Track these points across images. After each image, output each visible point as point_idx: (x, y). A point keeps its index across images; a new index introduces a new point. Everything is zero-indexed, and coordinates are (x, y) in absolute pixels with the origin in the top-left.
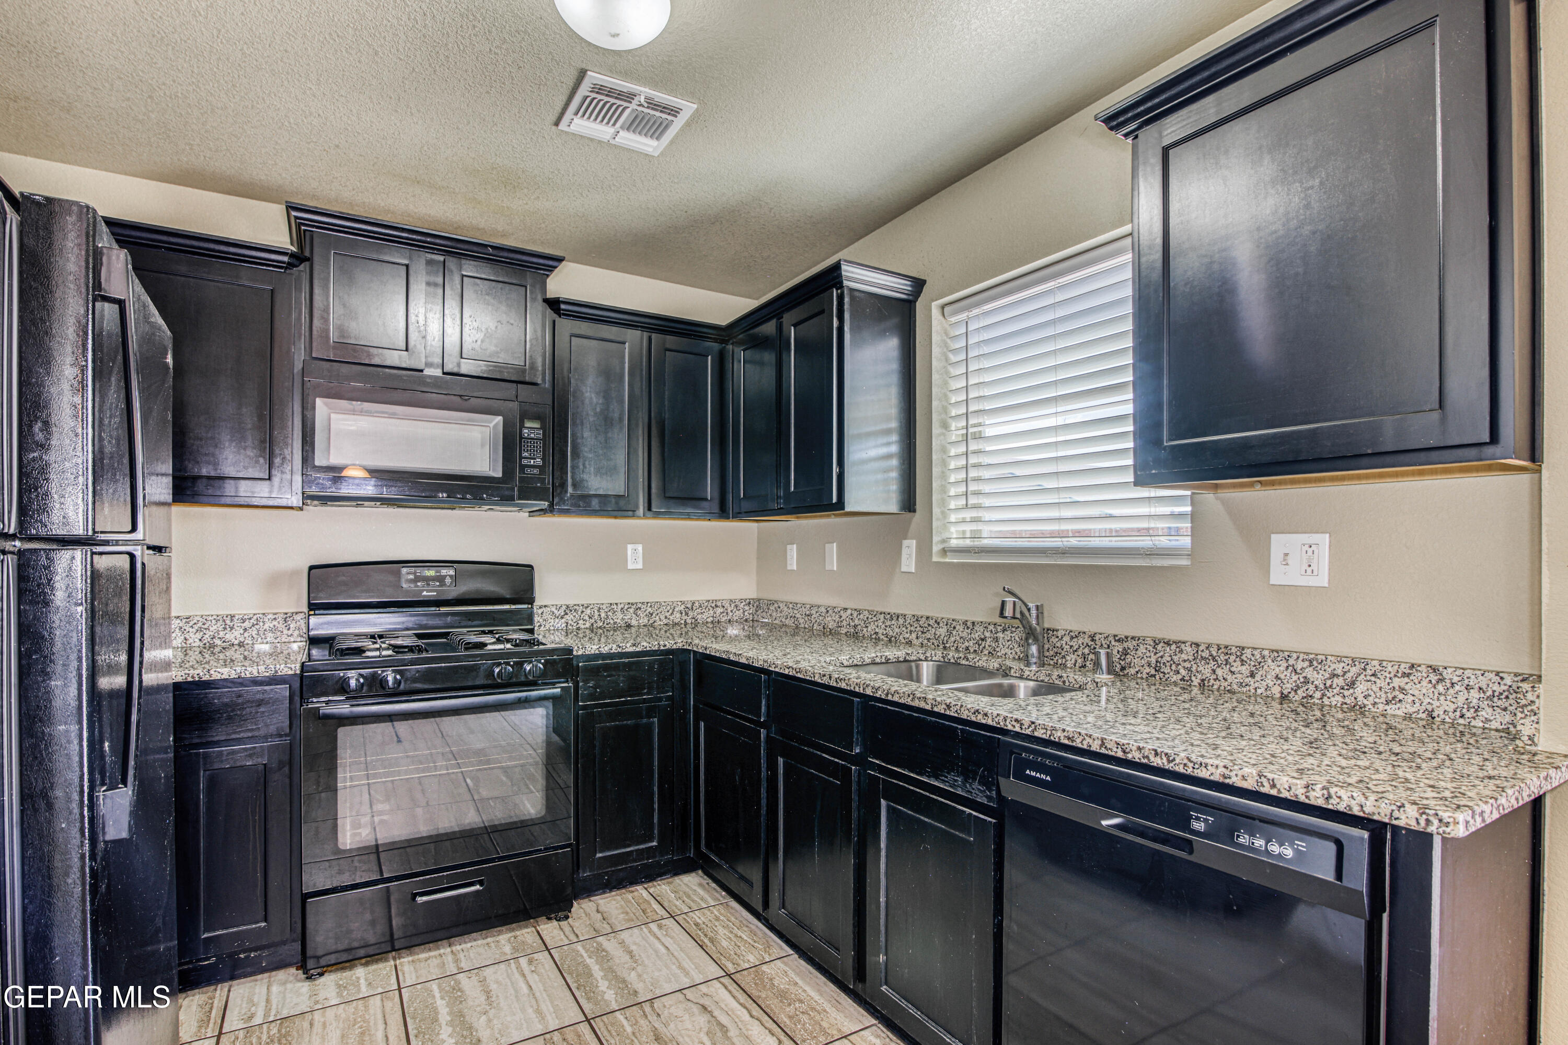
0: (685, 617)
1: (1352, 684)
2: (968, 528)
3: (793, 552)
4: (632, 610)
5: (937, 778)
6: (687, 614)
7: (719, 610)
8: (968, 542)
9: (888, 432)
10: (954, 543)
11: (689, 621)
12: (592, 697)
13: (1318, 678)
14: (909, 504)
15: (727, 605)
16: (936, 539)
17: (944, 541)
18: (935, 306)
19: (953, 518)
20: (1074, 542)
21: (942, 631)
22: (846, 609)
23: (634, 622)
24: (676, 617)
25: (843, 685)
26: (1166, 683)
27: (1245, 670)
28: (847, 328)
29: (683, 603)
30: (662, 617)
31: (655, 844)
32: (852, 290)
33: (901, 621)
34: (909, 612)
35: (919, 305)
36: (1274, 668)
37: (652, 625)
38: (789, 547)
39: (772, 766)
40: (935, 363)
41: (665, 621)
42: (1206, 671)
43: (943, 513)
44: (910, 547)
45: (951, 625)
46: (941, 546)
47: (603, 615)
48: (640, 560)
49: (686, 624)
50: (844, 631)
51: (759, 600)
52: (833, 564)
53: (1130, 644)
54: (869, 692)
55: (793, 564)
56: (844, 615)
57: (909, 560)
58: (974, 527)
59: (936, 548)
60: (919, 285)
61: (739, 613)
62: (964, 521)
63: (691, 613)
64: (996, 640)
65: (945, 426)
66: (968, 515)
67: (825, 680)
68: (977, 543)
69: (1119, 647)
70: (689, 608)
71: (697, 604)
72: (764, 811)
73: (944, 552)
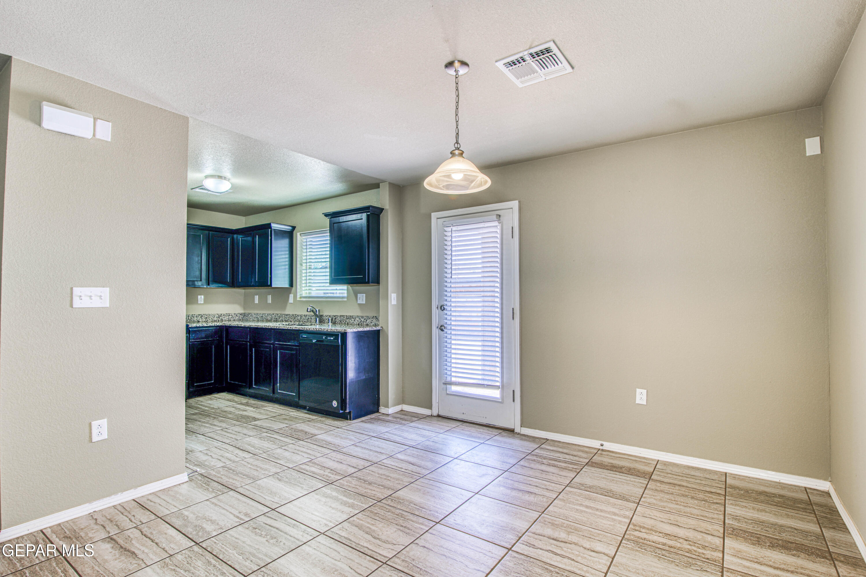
0: (218, 319)
1: (367, 321)
2: (308, 291)
3: (257, 298)
4: (200, 317)
5: (289, 342)
6: (219, 318)
7: (230, 317)
8: (308, 295)
9: (285, 265)
10: (304, 295)
11: (220, 320)
12: (194, 339)
13: (363, 320)
14: (291, 284)
15: (233, 315)
16: (298, 294)
17: (301, 295)
18: (298, 234)
19: (303, 289)
20: (330, 295)
21: (299, 318)
22: (273, 314)
23: (200, 320)
24: (215, 319)
25: (269, 327)
26: (342, 324)
27: (353, 320)
28: (273, 239)
29: (218, 314)
30: (210, 319)
31: (213, 382)
32: (274, 229)
33: (289, 316)
34: (291, 314)
35: (294, 232)
36: (357, 319)
37: (207, 321)
38: (255, 296)
39: (251, 351)
40: (298, 248)
41: (211, 320)
42: (348, 321)
43: (301, 287)
44: (291, 296)
45: (301, 316)
46: (300, 296)
47: (190, 318)
48: (203, 301)
49: (219, 321)
50: (273, 320)
51: (245, 313)
52: (270, 301)
53: (336, 317)
54: (275, 328)
55: (257, 301)
56: (273, 316)
57: (291, 300)
58: (310, 291)
59: (298, 296)
60: (294, 228)
61: (237, 318)
62: (307, 290)
63: (220, 318)
64: (311, 319)
65: (301, 265)
66: (308, 288)
67: (265, 327)
68: (310, 295)
69: (334, 318)
70: (220, 316)
71: (223, 315)
72: (248, 364)
73: (301, 297)
